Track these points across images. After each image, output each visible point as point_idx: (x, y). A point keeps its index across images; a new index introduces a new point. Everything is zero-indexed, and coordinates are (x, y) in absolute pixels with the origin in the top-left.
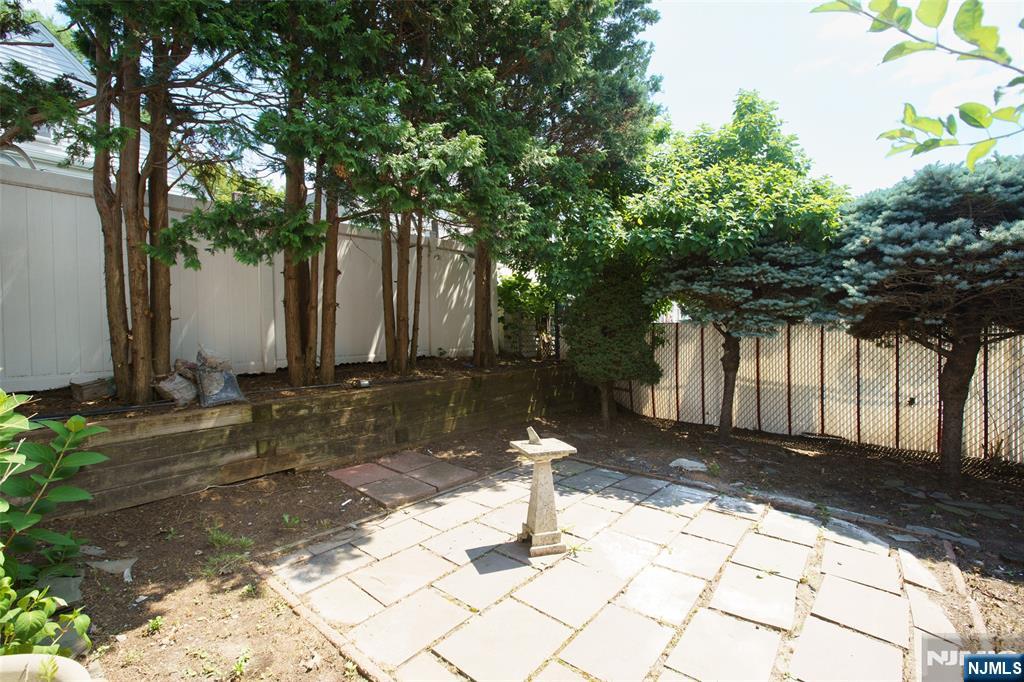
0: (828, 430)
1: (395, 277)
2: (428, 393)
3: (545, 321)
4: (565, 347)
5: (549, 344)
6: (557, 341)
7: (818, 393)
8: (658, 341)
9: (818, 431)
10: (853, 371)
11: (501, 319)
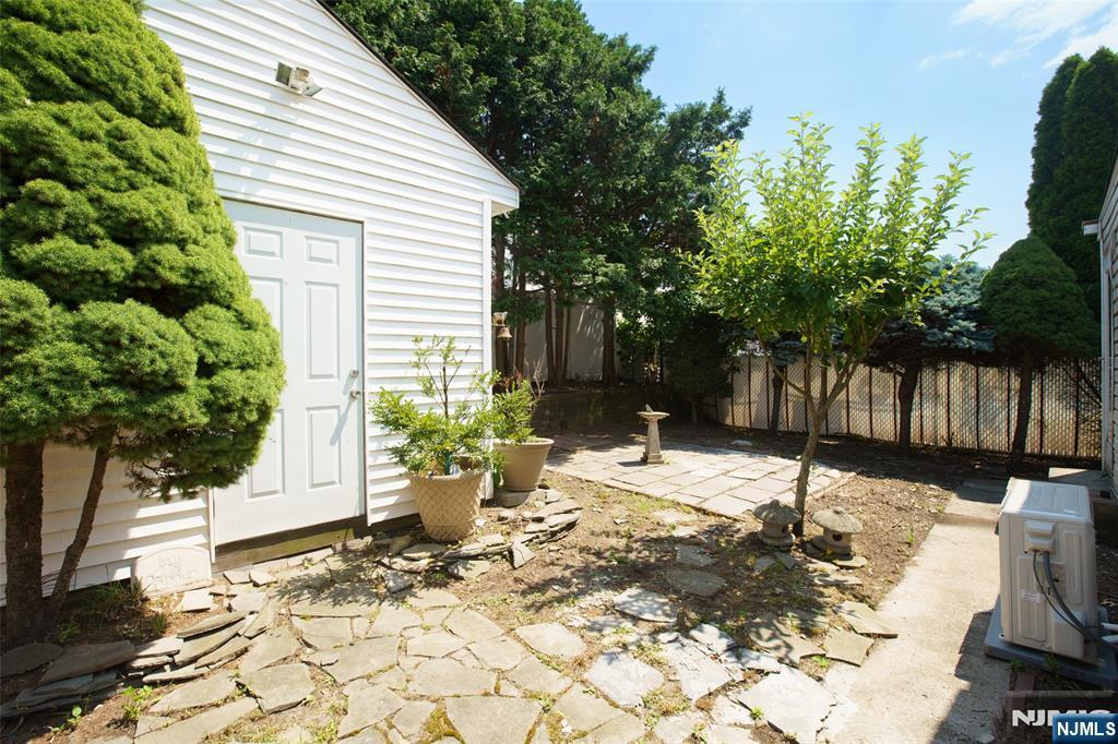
0: (853, 431)
1: (554, 325)
2: (578, 400)
3: (652, 354)
4: (667, 372)
5: (656, 372)
6: (661, 371)
7: (845, 405)
8: (735, 369)
9: (845, 431)
10: (867, 389)
11: (619, 353)
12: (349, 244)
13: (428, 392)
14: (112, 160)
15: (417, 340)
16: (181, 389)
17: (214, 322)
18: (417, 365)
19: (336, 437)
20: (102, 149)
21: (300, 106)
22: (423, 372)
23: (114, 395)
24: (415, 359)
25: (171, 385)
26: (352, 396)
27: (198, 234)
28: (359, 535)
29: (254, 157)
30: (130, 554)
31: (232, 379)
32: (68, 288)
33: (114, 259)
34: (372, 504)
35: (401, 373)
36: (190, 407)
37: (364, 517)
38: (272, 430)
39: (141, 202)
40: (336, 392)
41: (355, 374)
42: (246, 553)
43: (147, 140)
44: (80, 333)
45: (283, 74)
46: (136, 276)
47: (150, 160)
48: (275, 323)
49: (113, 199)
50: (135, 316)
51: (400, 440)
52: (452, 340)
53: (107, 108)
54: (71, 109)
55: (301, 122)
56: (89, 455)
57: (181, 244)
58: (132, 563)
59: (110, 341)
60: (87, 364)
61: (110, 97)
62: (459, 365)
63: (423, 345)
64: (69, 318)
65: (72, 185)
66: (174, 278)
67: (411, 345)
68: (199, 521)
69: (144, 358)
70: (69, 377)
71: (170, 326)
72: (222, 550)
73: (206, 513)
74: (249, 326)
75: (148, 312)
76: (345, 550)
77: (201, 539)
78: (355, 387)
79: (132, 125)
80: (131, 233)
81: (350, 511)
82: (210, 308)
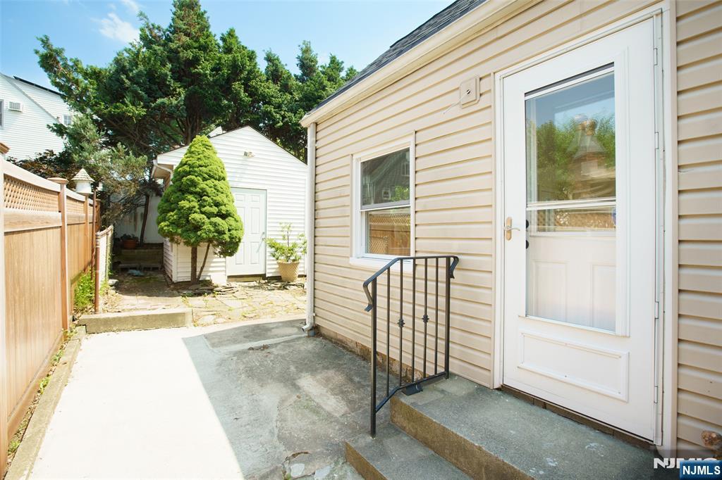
12: (262, 196)
13: (284, 239)
14: (215, 191)
15: (281, 223)
16: (225, 234)
17: (230, 220)
18: (282, 231)
19: (258, 251)
20: (213, 189)
21: (251, 160)
22: (282, 233)
23: (216, 234)
24: (281, 229)
25: (223, 233)
26: (263, 239)
27: (228, 202)
28: (264, 279)
29: (238, 176)
30: (209, 274)
31: (233, 232)
32: (209, 215)
33: (215, 210)
34: (268, 271)
35: (277, 233)
36: (226, 237)
37: (265, 274)
38: (241, 245)
39: (218, 199)
40: (258, 238)
41: (264, 233)
42: (234, 279)
43: (220, 184)
44: (211, 223)
45: (246, 154)
46: (218, 212)
47: (220, 189)
48: (242, 220)
49: (215, 198)
50: (218, 220)
51: (273, 249)
52: (291, 223)
53: (213, 180)
54: (208, 182)
55: (250, 164)
56: (207, 244)
57: (225, 205)
58: (210, 276)
59: (215, 225)
60: (212, 229)
61: (213, 178)
62: (291, 231)
63: (283, 225)
64: (209, 221)
65: (209, 197)
66: (224, 212)
67: (278, 225)
68: (224, 269)
69: (220, 227)
70: (210, 231)
71: (223, 221)
72: (229, 277)
73: (225, 267)
74: (237, 221)
75: (220, 219)
76: (260, 282)
77: (224, 273)
78: (264, 237)
79: (216, 182)
80: (217, 204)
81: (262, 273)
82: (230, 218)
